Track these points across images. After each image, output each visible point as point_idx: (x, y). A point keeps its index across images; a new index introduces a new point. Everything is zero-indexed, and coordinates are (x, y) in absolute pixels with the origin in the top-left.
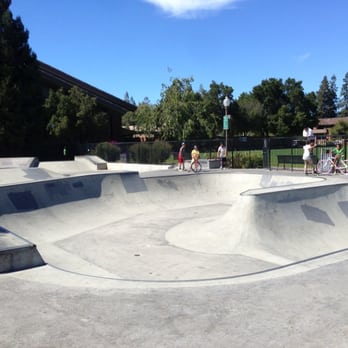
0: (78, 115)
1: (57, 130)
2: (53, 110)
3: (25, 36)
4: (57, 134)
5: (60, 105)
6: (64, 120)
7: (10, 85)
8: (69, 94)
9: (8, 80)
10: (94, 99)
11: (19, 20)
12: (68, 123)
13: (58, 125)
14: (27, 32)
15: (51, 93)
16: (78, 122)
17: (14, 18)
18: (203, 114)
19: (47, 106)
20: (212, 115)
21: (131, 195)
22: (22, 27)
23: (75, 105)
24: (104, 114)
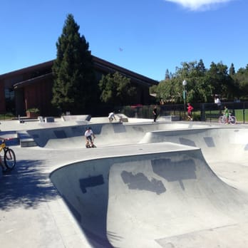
0: (118, 89)
1: (106, 98)
2: (104, 86)
3: (87, 46)
4: (105, 101)
5: (107, 84)
6: (110, 92)
7: (78, 75)
8: (113, 77)
9: (77, 72)
10: (128, 79)
11: (83, 37)
12: (112, 94)
13: (106, 96)
14: (88, 44)
15: (103, 77)
16: (118, 93)
17: (81, 36)
18: (202, 85)
19: (100, 85)
20: (210, 86)
21: (117, 134)
22: (85, 41)
23: (116, 84)
24: (134, 88)
